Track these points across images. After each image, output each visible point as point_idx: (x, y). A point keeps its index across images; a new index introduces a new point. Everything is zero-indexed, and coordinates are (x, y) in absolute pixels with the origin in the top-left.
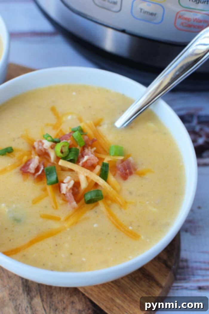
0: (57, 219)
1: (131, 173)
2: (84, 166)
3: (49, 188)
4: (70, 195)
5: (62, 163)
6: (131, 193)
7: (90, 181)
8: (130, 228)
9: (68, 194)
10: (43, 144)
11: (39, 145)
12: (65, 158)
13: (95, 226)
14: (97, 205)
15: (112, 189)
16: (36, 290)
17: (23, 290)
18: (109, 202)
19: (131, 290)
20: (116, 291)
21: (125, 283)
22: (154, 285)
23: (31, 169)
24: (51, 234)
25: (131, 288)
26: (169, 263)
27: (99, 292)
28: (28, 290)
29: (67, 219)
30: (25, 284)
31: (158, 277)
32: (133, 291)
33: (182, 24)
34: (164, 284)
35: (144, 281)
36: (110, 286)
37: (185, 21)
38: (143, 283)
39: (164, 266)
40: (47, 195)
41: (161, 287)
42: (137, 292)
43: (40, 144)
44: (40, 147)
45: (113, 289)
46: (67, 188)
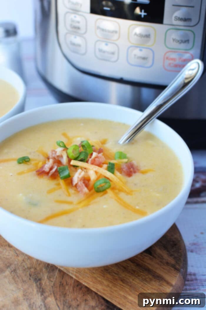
0: (70, 203)
1: (135, 172)
2: (93, 163)
3: (62, 182)
4: (81, 184)
5: (73, 162)
6: (135, 185)
7: (99, 175)
8: (137, 207)
9: (79, 183)
10: (56, 152)
11: (53, 154)
12: (76, 159)
13: (105, 206)
14: (106, 193)
15: (118, 180)
16: (50, 291)
17: (37, 291)
18: (117, 191)
19: (142, 288)
20: (127, 290)
21: (136, 283)
22: (165, 284)
23: (46, 169)
24: (65, 213)
25: (142, 287)
26: (177, 266)
27: (111, 291)
28: (42, 291)
29: (80, 203)
30: (39, 286)
31: (167, 277)
32: (144, 289)
33: (170, 64)
34: (174, 283)
35: (155, 281)
36: (122, 286)
37: (171, 62)
38: (153, 283)
39: (173, 269)
40: (61, 188)
41: (171, 285)
42: (148, 290)
43: (54, 152)
44: (54, 155)
45: (125, 288)
46: (78, 178)
